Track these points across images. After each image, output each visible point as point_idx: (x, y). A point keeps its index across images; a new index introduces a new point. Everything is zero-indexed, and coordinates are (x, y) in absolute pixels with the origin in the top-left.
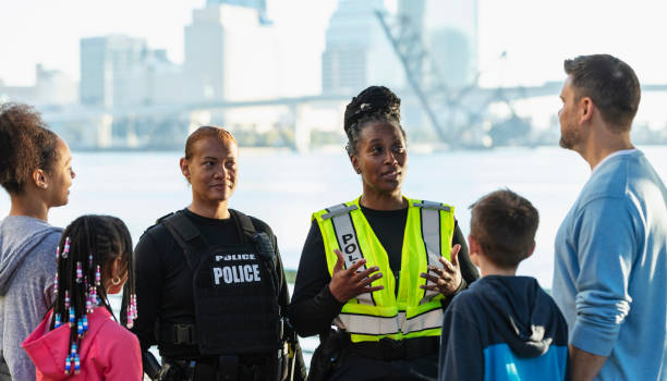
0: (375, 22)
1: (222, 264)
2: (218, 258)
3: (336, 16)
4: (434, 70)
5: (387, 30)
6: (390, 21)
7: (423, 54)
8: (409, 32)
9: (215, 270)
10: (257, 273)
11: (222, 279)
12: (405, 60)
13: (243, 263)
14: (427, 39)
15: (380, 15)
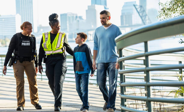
0: (134, 8)
1: (23, 42)
2: (23, 41)
3: (124, 6)
4: (149, 19)
5: (136, 9)
6: (137, 7)
7: (146, 15)
8: (142, 9)
9: (22, 43)
10: (29, 44)
12: (141, 17)
13: (27, 42)
14: (147, 12)
15: (134, 6)
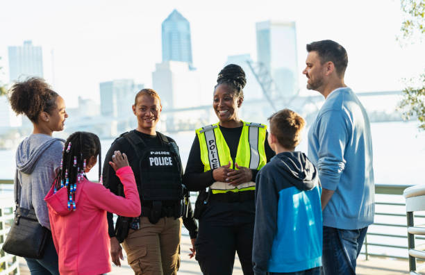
0: (247, 66)
1: (154, 156)
2: (152, 153)
4: (277, 89)
5: (252, 70)
6: (254, 65)
7: (271, 81)
8: (264, 70)
9: (150, 158)
10: (170, 161)
11: (153, 163)
12: (262, 85)
13: (164, 156)
15: (249, 63)
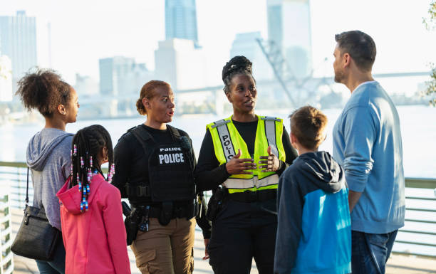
0: (256, 45)
1: (163, 153)
3: (235, 42)
4: (289, 69)
5: (263, 48)
6: (264, 44)
7: (283, 61)
8: (275, 49)
9: (160, 156)
10: (182, 157)
11: (163, 161)
12: (273, 65)
13: (175, 152)
14: (284, 53)
15: (259, 41)
